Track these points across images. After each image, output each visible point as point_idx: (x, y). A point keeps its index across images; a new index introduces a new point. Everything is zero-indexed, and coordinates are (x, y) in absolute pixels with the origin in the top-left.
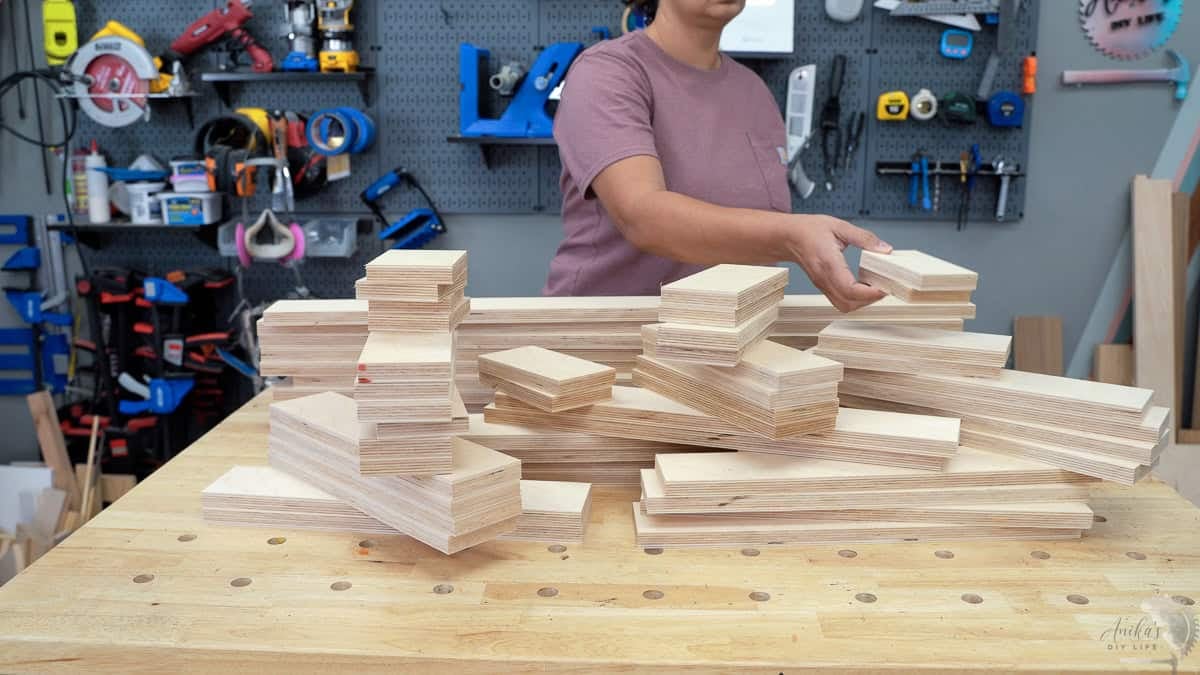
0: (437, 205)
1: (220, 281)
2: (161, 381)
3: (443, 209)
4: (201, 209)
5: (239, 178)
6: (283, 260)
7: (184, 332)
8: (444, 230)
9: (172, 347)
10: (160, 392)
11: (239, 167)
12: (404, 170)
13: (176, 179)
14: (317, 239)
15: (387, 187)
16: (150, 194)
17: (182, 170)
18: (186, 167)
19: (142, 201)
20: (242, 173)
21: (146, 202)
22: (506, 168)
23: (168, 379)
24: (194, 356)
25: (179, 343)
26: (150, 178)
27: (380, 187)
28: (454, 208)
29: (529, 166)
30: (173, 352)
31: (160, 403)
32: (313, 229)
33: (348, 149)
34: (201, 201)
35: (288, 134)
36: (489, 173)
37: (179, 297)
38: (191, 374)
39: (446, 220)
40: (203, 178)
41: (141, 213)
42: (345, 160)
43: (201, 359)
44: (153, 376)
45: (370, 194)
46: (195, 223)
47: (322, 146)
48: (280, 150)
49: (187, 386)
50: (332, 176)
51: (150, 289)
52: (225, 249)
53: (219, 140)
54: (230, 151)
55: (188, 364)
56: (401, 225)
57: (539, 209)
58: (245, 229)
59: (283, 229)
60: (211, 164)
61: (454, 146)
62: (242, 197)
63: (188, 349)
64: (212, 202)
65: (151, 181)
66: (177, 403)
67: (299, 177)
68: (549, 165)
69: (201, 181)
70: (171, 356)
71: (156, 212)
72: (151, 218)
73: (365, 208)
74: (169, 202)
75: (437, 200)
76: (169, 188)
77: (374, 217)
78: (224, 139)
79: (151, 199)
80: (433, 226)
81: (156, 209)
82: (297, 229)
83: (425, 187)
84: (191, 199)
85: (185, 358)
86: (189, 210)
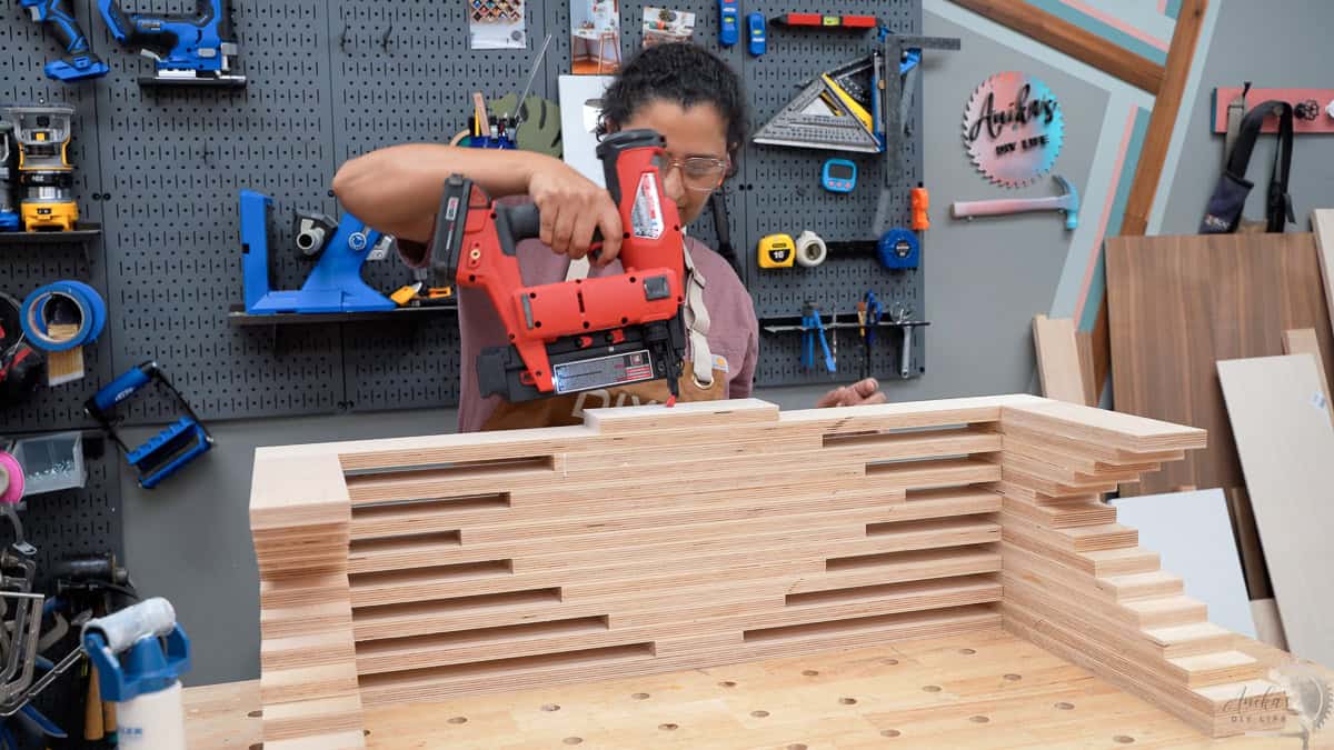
12: (152, 365)
15: (128, 391)
27: (118, 391)
33: (83, 342)
36: (275, 362)
42: (78, 358)
50: (54, 381)
68: (356, 348)
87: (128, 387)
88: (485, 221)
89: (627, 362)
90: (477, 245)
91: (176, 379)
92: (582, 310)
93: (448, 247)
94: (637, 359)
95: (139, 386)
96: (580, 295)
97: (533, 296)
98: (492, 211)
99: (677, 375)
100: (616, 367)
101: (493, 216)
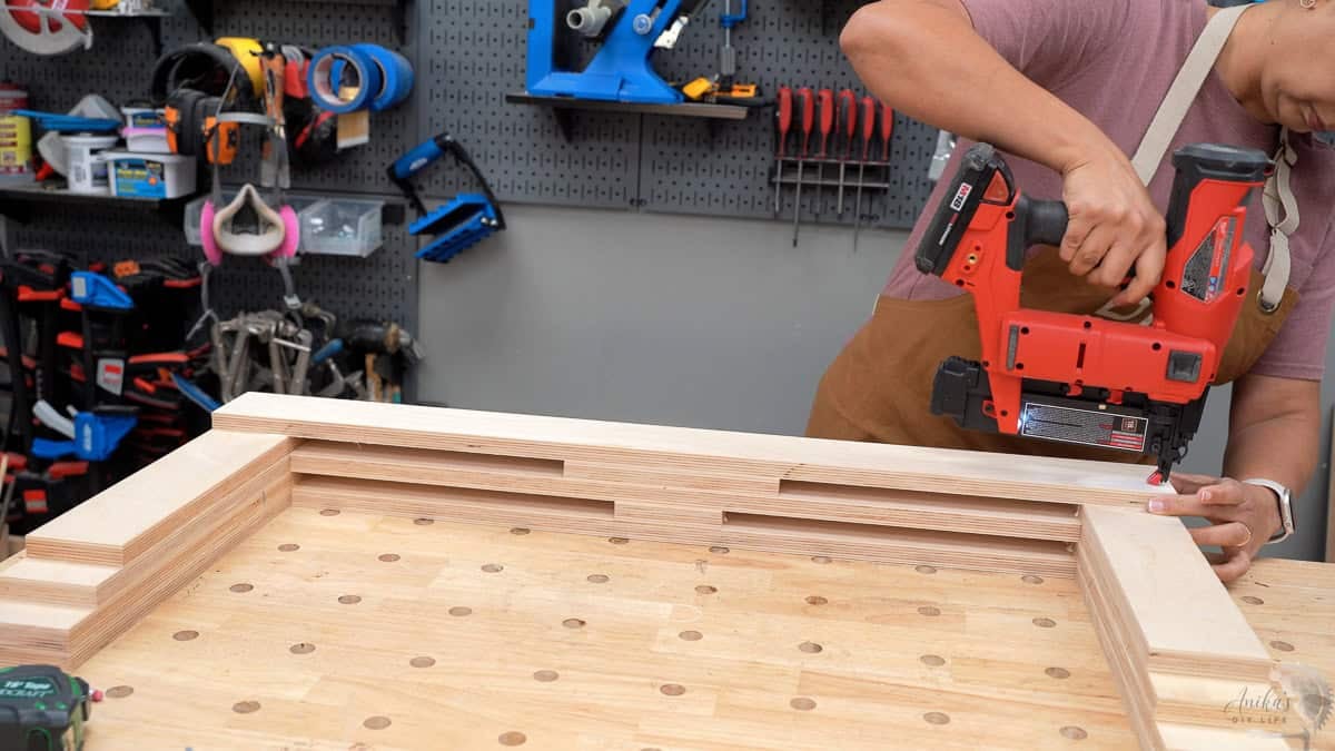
0: (494, 190)
1: (186, 279)
2: (89, 415)
3: (501, 195)
4: (162, 176)
5: (209, 137)
6: (270, 256)
7: (125, 348)
8: (502, 225)
9: (109, 369)
10: (87, 431)
11: (210, 122)
12: (448, 138)
13: (130, 132)
14: (321, 228)
15: (423, 161)
16: (93, 152)
17: (139, 120)
18: (144, 116)
19: (82, 160)
20: (214, 131)
21: (87, 163)
22: (593, 143)
23: (99, 414)
24: (140, 382)
25: (119, 364)
26: (97, 129)
27: (413, 160)
28: (519, 196)
29: (627, 140)
30: (110, 376)
31: (88, 446)
32: (315, 216)
33: (366, 104)
34: (162, 165)
35: (285, 79)
36: (570, 148)
37: (119, 300)
38: (131, 409)
39: (504, 209)
40: (163, 132)
41: (80, 177)
42: (364, 122)
43: (149, 388)
44: (80, 408)
45: (399, 170)
46: (155, 197)
47: (329, 99)
48: (273, 103)
49: (126, 426)
50: (343, 143)
51: (80, 286)
52: (194, 235)
53: (186, 81)
54: (200, 98)
55: (131, 394)
56: (441, 214)
57: (637, 203)
58: (215, 210)
59: (271, 214)
60: (172, 115)
61: (522, 108)
62: (213, 165)
63: (130, 374)
64: (179, 168)
65: (97, 133)
66: (111, 448)
67: (301, 140)
68: (655, 143)
69: (161, 138)
70: (106, 381)
71: (101, 178)
72: (94, 185)
73: (395, 189)
74: (118, 164)
75: (496, 183)
76: (121, 144)
77: (406, 202)
78: (193, 81)
79: (94, 159)
80: (484, 220)
81: (101, 173)
82: (289, 213)
83: (478, 163)
84: (148, 162)
85: (127, 383)
86: (147, 178)
87: (421, 157)
88: (999, 218)
89: (1117, 424)
90: (978, 249)
91: (475, 154)
92: (1080, 364)
93: (941, 242)
94: (1130, 425)
95: (433, 159)
96: (1083, 347)
97: (1025, 331)
98: (1010, 208)
99: (1174, 460)
100: (1102, 426)
101: (1010, 215)
